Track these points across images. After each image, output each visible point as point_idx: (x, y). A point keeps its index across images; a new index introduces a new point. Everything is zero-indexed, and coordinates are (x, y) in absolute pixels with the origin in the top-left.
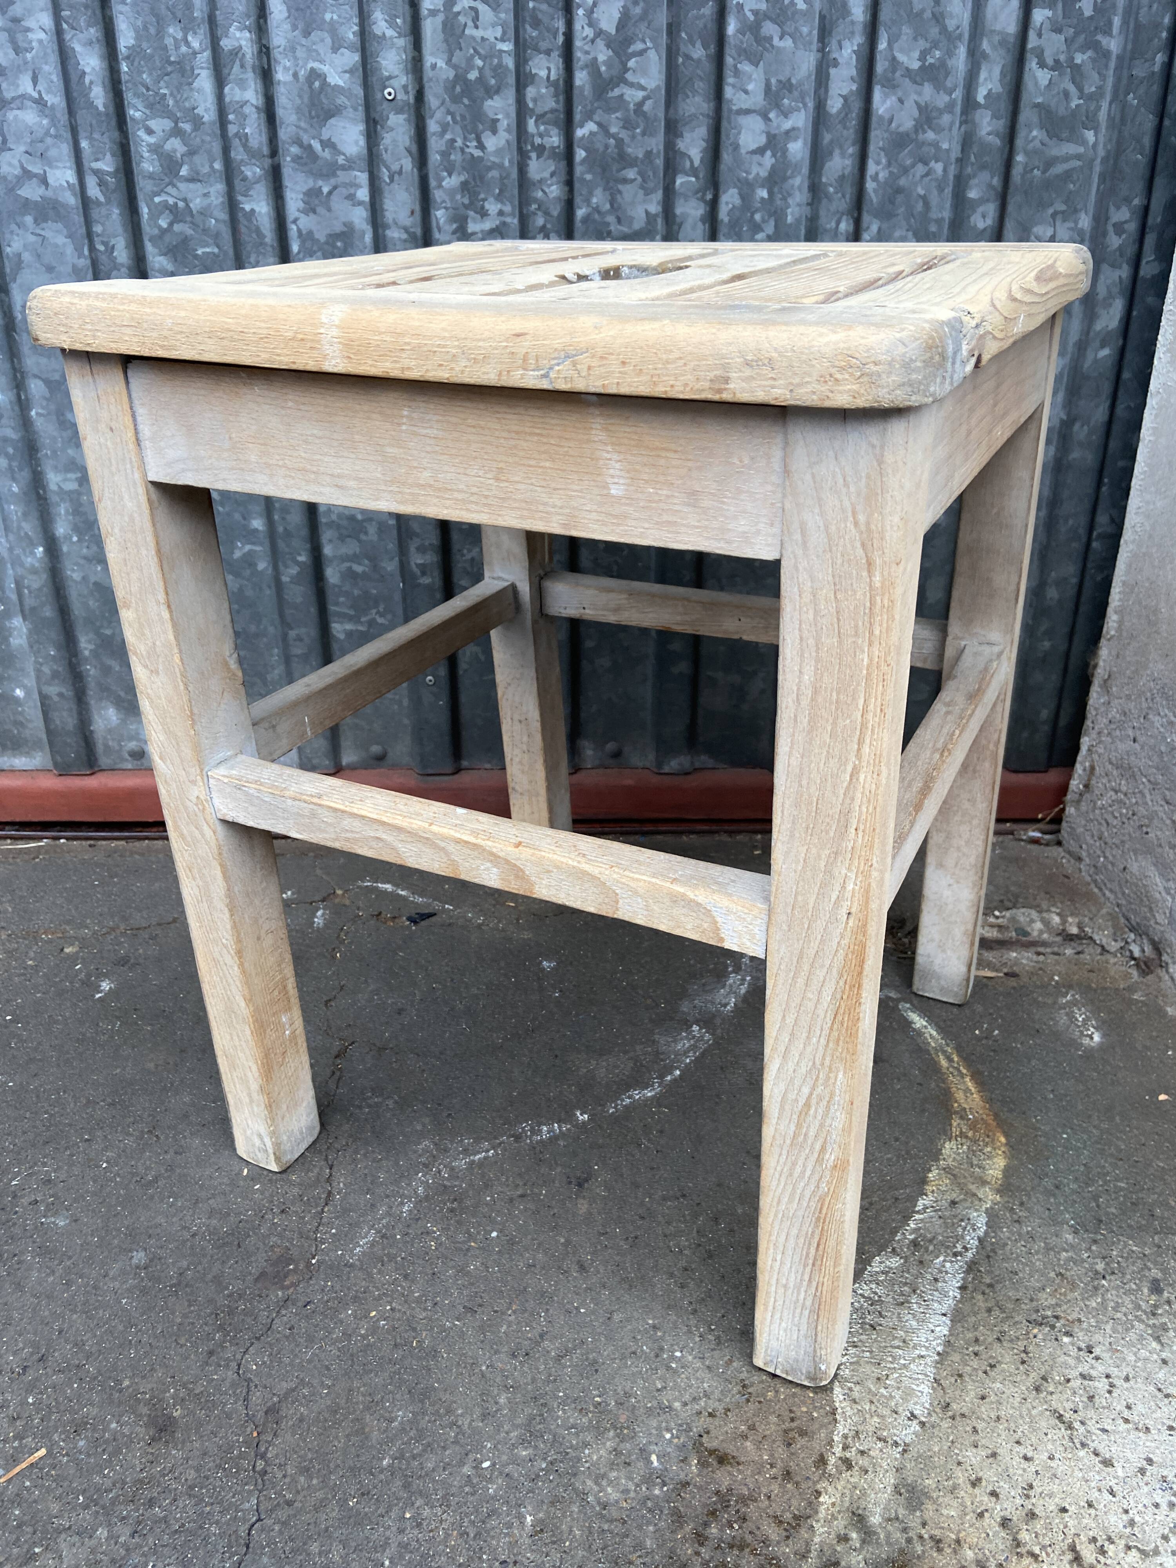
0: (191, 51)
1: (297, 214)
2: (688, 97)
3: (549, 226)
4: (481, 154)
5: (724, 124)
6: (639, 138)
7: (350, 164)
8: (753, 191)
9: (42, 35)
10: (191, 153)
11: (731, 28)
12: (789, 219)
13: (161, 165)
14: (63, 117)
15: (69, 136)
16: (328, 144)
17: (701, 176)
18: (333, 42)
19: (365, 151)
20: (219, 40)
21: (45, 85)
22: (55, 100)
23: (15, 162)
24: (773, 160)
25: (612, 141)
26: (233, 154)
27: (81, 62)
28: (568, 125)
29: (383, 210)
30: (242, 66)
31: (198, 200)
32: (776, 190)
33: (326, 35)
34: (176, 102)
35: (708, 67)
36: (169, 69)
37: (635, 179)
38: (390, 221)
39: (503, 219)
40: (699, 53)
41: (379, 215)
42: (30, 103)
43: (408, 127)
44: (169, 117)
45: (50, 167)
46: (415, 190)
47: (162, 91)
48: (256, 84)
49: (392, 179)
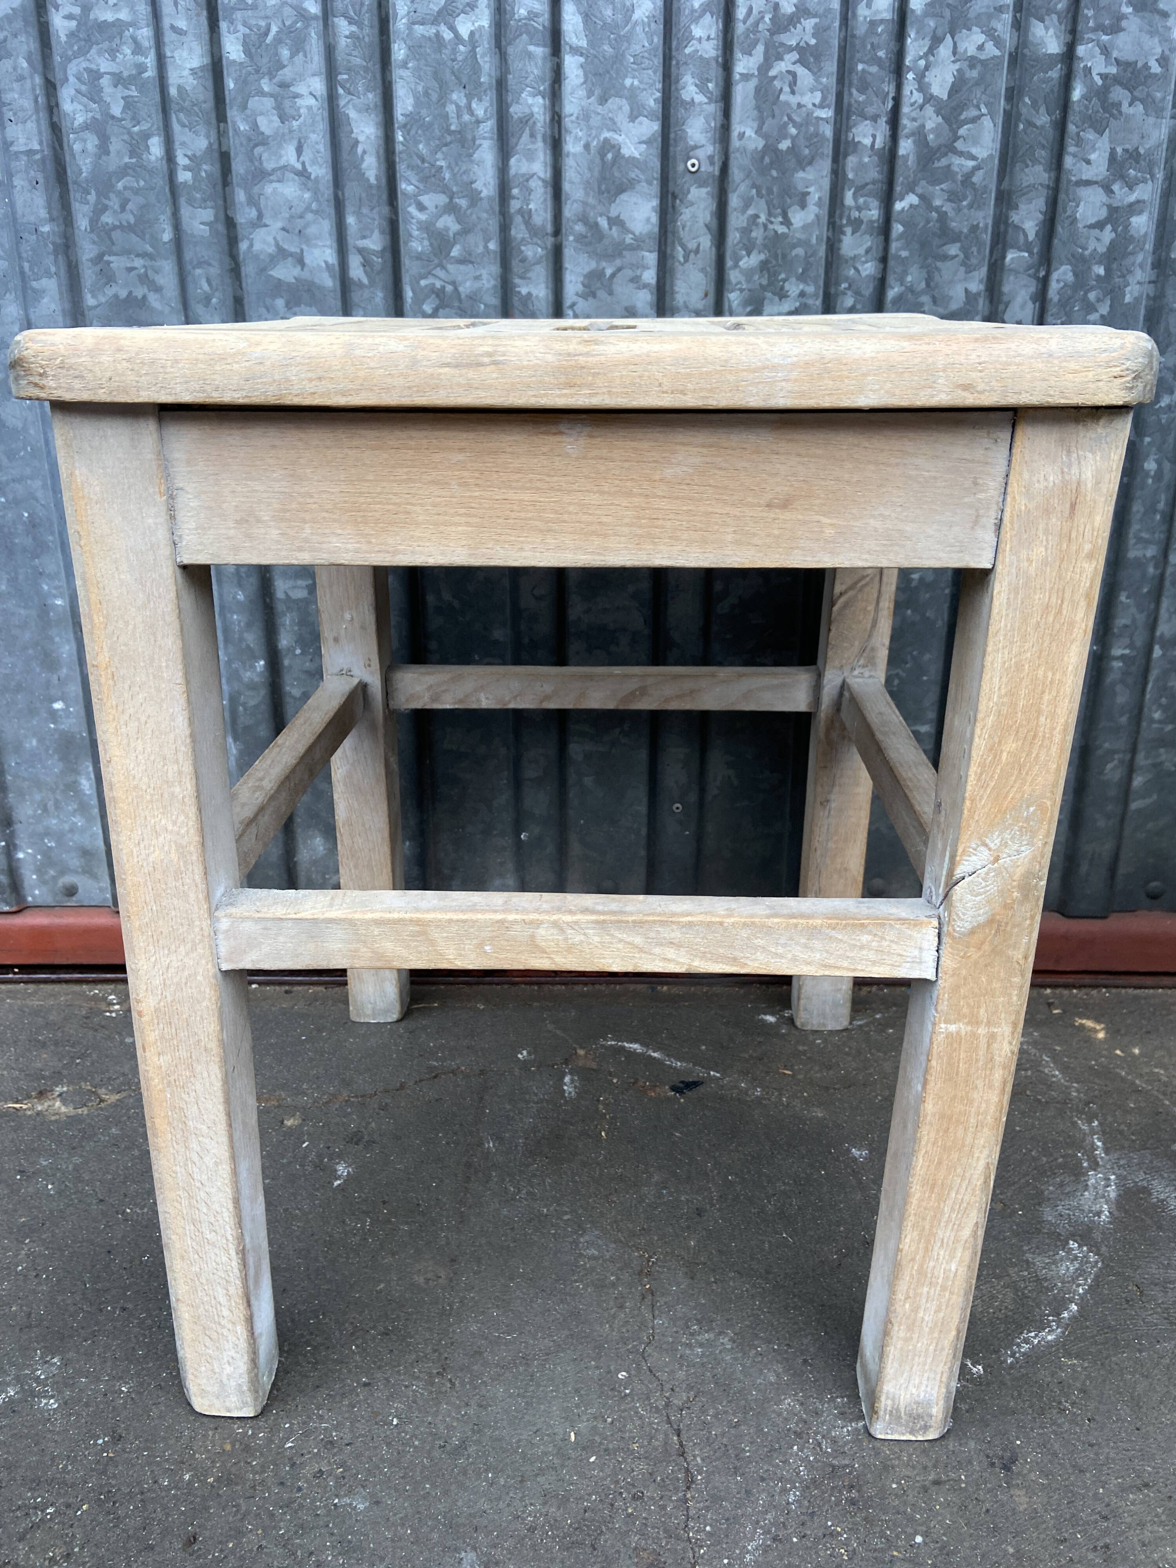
0: (473, 119)
1: (575, 298)
2: (1027, 166)
3: (859, 304)
4: (785, 230)
5: (1062, 196)
6: (966, 211)
7: (638, 244)
8: (1089, 268)
9: (312, 102)
10: (465, 231)
11: (1077, 94)
12: (1128, 299)
13: (431, 245)
14: (327, 192)
15: (332, 211)
16: (617, 221)
17: (1035, 251)
18: (632, 110)
19: (656, 230)
20: (508, 106)
21: (311, 156)
22: (321, 171)
23: (270, 239)
24: (1114, 235)
25: (934, 215)
26: (513, 232)
27: (355, 131)
28: (888, 199)
29: (673, 293)
30: (532, 135)
31: (468, 284)
32: (1115, 266)
33: (624, 101)
34: (454, 175)
35: (1050, 133)
36: (449, 139)
37: (956, 256)
38: (681, 301)
39: (804, 300)
40: (1043, 119)
41: (668, 298)
42: (292, 175)
43: (710, 200)
44: (444, 193)
45: (308, 245)
46: (711, 271)
47: (438, 163)
48: (545, 154)
49: (686, 259)
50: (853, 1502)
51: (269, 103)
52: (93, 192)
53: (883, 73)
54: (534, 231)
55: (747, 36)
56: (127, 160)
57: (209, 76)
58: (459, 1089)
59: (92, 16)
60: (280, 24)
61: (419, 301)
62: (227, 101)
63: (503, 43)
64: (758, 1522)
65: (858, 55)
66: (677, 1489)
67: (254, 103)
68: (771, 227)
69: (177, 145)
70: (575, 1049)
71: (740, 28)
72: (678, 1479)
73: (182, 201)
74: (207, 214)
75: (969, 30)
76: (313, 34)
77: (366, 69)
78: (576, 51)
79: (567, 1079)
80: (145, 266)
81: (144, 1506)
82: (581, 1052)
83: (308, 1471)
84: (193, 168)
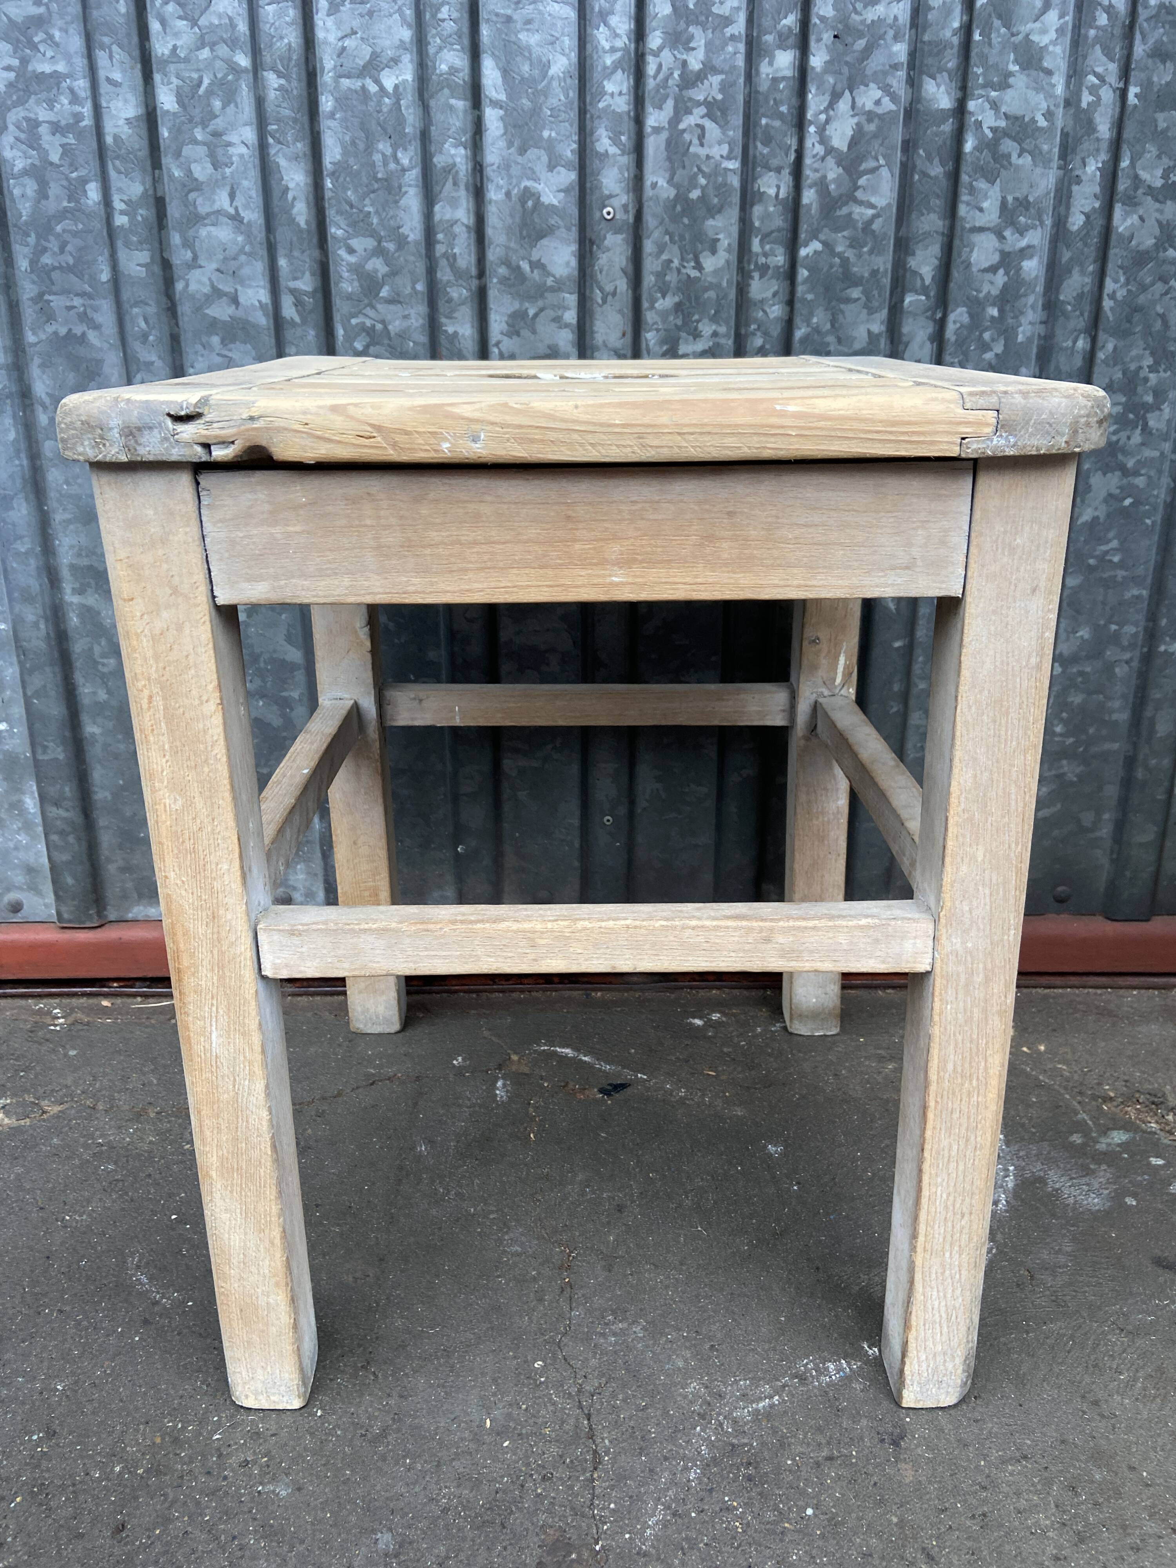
0: (399, 167)
1: (500, 337)
2: (923, 215)
3: (767, 346)
4: (698, 274)
5: (957, 242)
6: (866, 256)
7: (559, 286)
8: (984, 309)
9: (243, 150)
10: (393, 273)
11: (969, 146)
12: (1020, 338)
13: (361, 286)
14: (260, 235)
15: (265, 253)
16: (537, 265)
17: (932, 294)
18: (550, 162)
19: (576, 273)
20: (432, 156)
21: (244, 201)
22: (253, 215)
23: (205, 280)
24: (1006, 278)
25: (837, 260)
26: (439, 275)
27: (285, 178)
28: (793, 245)
29: (593, 332)
30: (455, 184)
31: (397, 323)
32: (1008, 308)
33: (543, 152)
34: (381, 220)
35: (944, 183)
36: (376, 186)
37: (858, 299)
38: (601, 342)
39: (717, 340)
40: (937, 170)
41: (588, 338)
42: (226, 219)
43: (625, 247)
44: (372, 236)
45: (242, 286)
46: (628, 312)
47: (366, 209)
48: (468, 202)
49: (604, 301)
50: (750, 1478)
51: (202, 150)
52: (33, 235)
53: (785, 128)
54: (459, 274)
55: (658, 91)
56: (65, 204)
57: (144, 126)
58: (394, 1095)
59: (30, 68)
60: (212, 76)
61: (350, 338)
62: (162, 149)
63: (426, 96)
64: (659, 1499)
65: (762, 110)
66: (584, 1471)
67: (187, 150)
68: (684, 271)
69: (113, 190)
70: (509, 1055)
71: (651, 84)
72: (586, 1461)
73: (119, 244)
74: (144, 256)
75: (867, 86)
76: (244, 86)
77: (295, 121)
78: (496, 104)
79: (500, 1084)
80: (84, 305)
81: (76, 1497)
82: (515, 1058)
83: (233, 1461)
84: (129, 214)
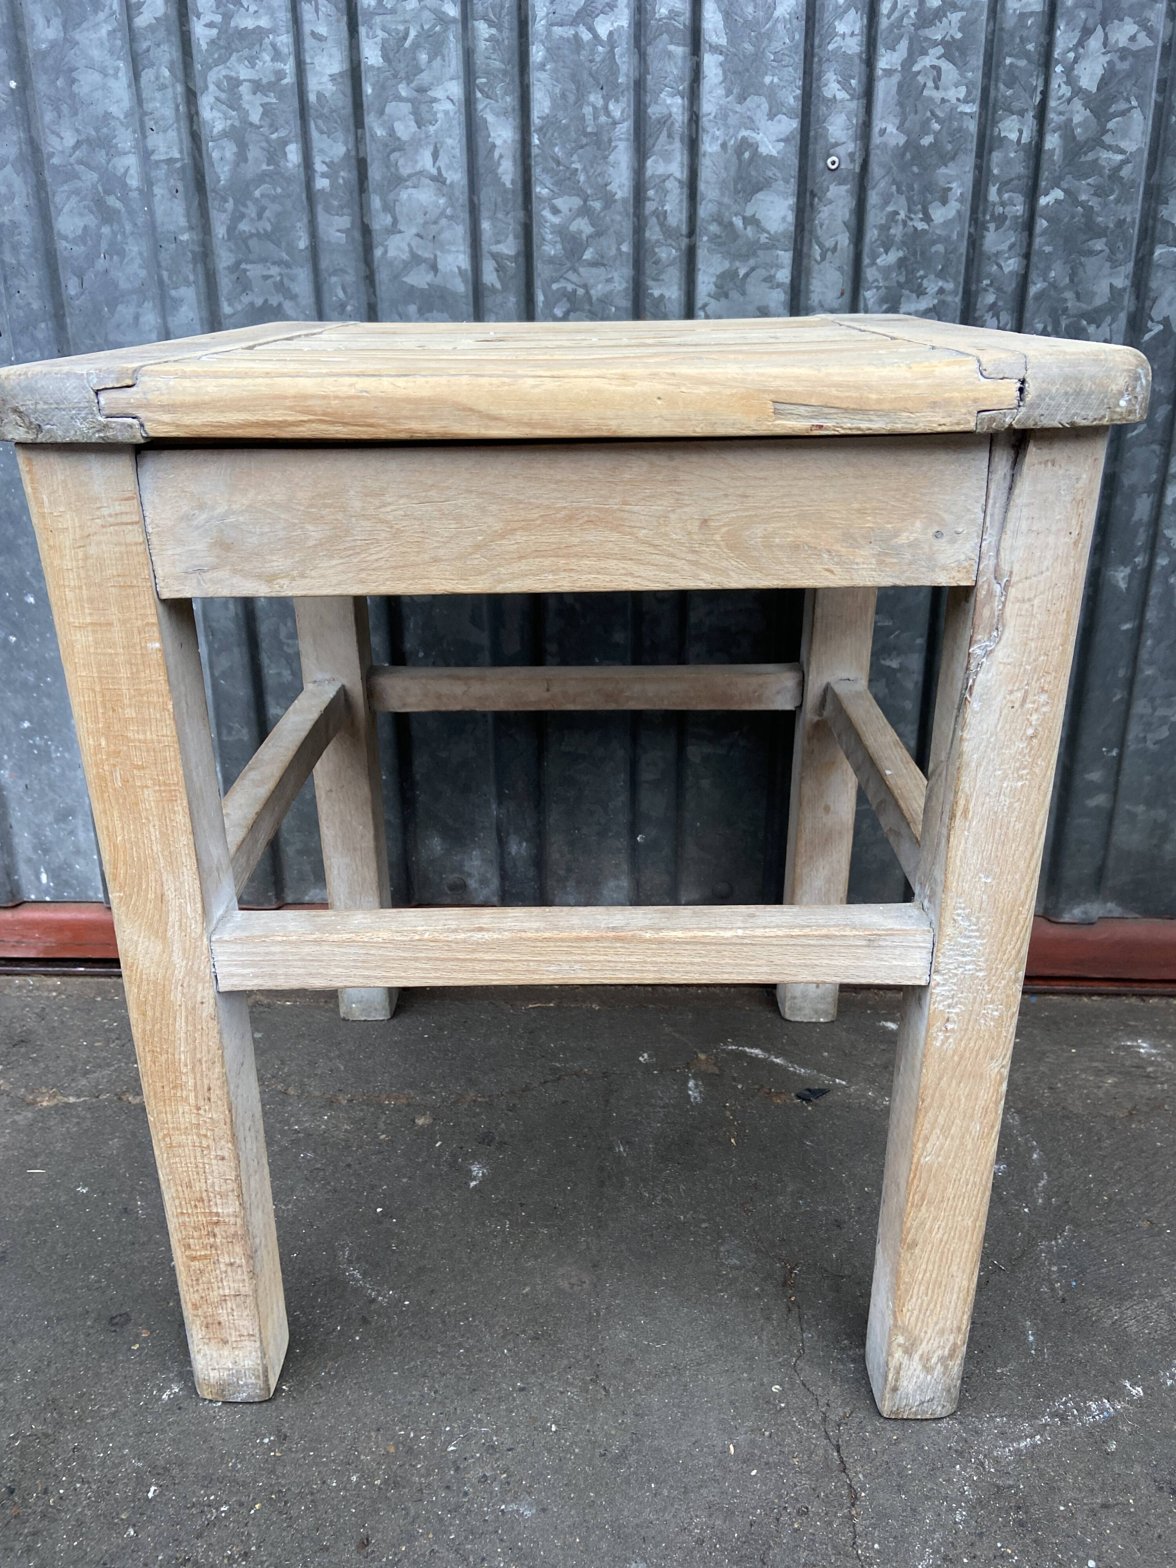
0: (610, 120)
1: (707, 299)
3: (1000, 303)
4: (926, 227)
6: (1112, 205)
7: (773, 243)
9: (449, 106)
10: (598, 234)
13: (564, 248)
14: (462, 198)
15: (466, 216)
16: (752, 221)
18: (770, 110)
19: (792, 228)
20: (646, 106)
21: (447, 161)
22: (456, 176)
23: (405, 246)
25: (1080, 209)
26: (647, 234)
27: (492, 134)
28: (1032, 193)
29: (808, 292)
30: (670, 136)
31: (600, 286)
33: (763, 99)
34: (588, 177)
36: (584, 141)
37: (1102, 251)
39: (943, 297)
41: (802, 299)
42: (428, 181)
43: (849, 199)
44: (578, 195)
45: (442, 252)
46: (848, 268)
47: (574, 166)
48: (682, 154)
49: (823, 258)
50: (1021, 1524)
51: (406, 108)
52: (231, 200)
53: (1032, 67)
54: (668, 232)
55: (891, 31)
56: (264, 167)
57: (348, 82)
58: (584, 1092)
59: (233, 24)
60: (418, 28)
61: (550, 304)
62: (365, 107)
63: (643, 43)
64: (926, 1541)
65: (1006, 49)
66: (841, 1505)
67: (390, 108)
68: (910, 223)
69: (315, 152)
70: (696, 1053)
71: (884, 23)
72: (842, 1496)
73: (320, 209)
74: (344, 221)
75: (1121, 20)
76: (451, 38)
77: (505, 73)
78: (716, 49)
79: (691, 1084)
80: (280, 274)
81: (316, 1507)
82: (702, 1057)
83: (473, 1475)
84: (330, 176)
